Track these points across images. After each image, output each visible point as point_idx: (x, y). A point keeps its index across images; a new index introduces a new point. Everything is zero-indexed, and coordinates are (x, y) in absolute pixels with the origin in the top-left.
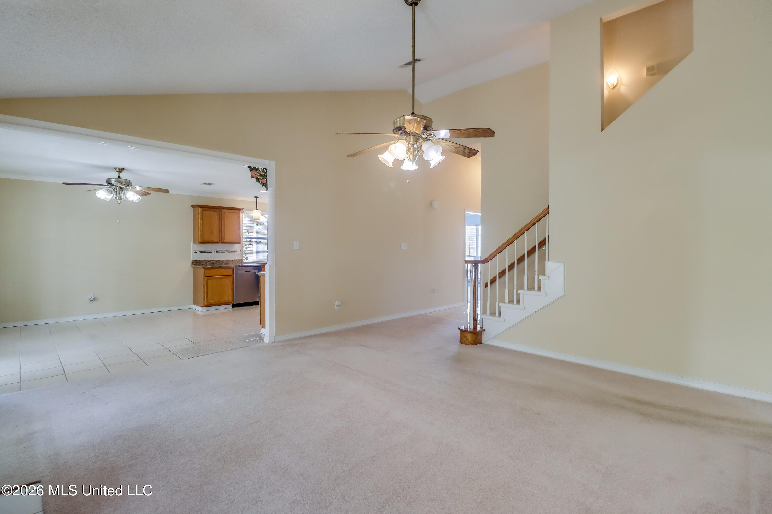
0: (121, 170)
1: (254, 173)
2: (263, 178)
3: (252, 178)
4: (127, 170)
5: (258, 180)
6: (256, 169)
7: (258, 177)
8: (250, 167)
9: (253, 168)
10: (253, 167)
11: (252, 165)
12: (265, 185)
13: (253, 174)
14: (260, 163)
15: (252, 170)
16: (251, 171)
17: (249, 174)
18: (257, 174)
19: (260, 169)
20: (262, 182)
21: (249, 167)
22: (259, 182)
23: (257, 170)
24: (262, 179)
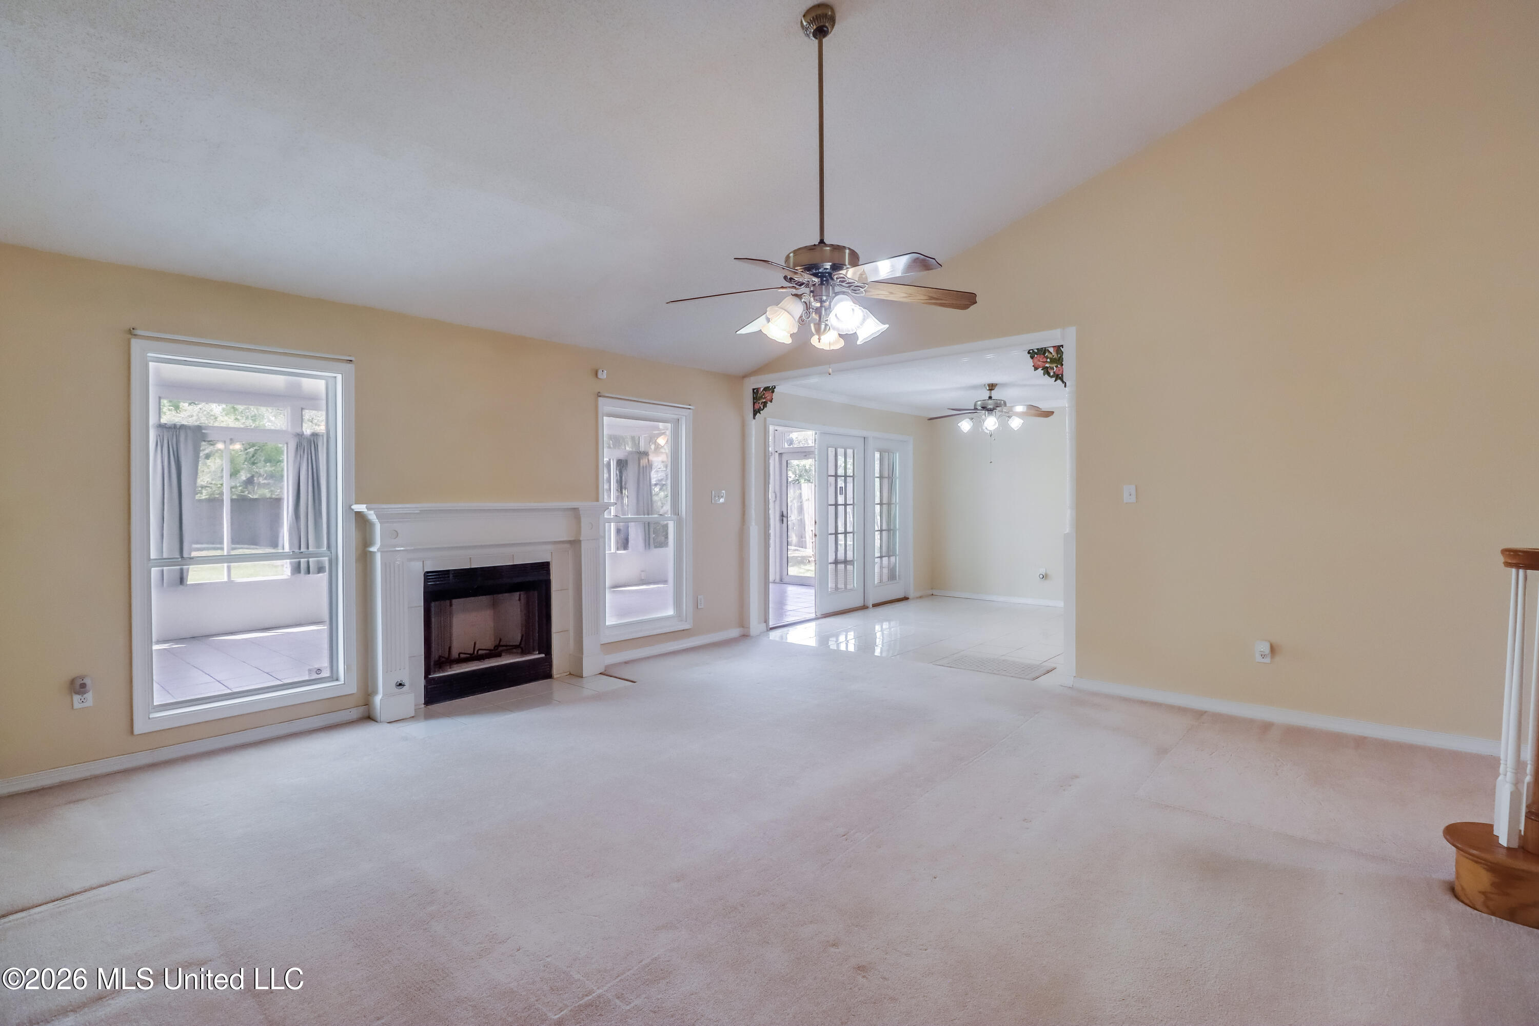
0: (992, 387)
1: (1040, 360)
2: (1056, 365)
3: (1035, 370)
4: (999, 384)
5: (1046, 371)
6: (1043, 351)
7: (1047, 365)
8: (1031, 351)
9: (1036, 351)
10: (1037, 349)
11: (1035, 346)
12: (1059, 377)
13: (1036, 363)
14: (1047, 339)
15: (1036, 356)
16: (1032, 357)
17: (1030, 362)
18: (1045, 360)
19: (1051, 350)
20: (1054, 372)
21: (1029, 353)
22: (1049, 374)
23: (1044, 353)
24: (1055, 368)
